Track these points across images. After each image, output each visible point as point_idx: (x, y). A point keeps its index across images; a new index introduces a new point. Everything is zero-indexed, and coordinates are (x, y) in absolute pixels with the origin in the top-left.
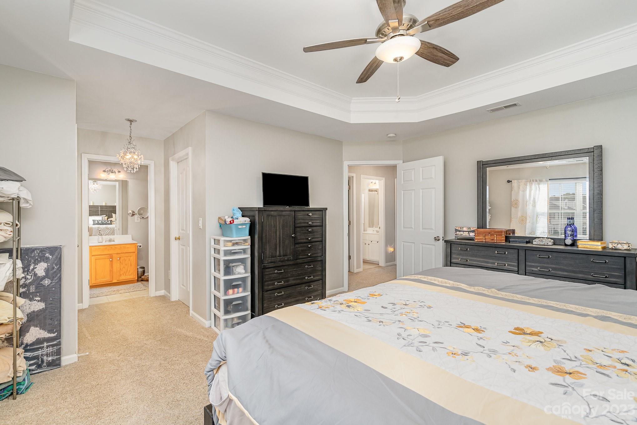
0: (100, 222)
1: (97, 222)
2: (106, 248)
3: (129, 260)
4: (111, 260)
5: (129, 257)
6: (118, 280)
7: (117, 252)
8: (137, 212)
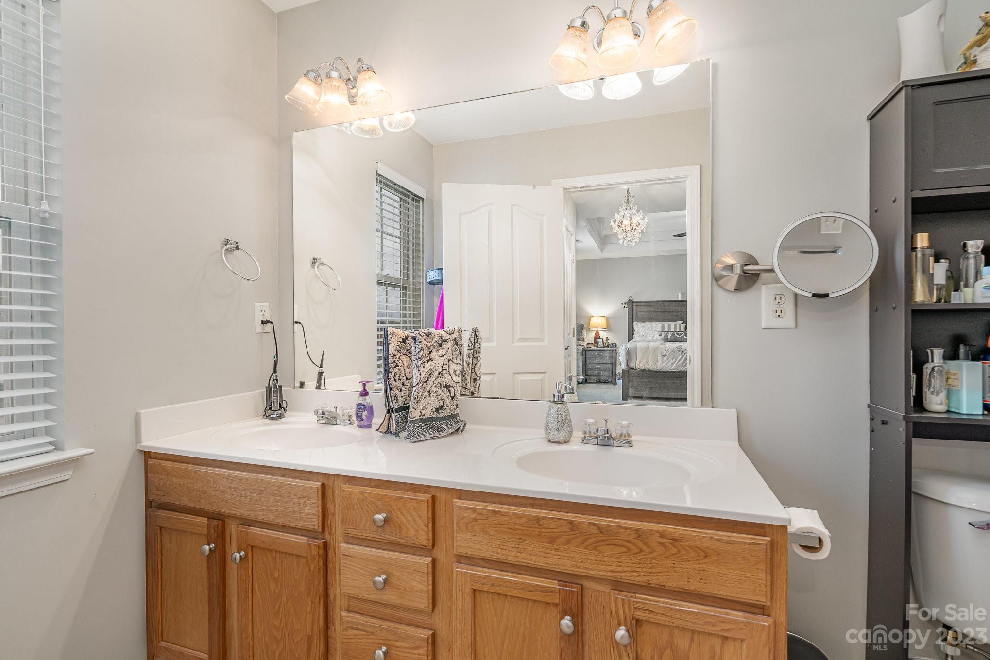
0: (670, 336)
7: (614, 571)
8: (775, 260)
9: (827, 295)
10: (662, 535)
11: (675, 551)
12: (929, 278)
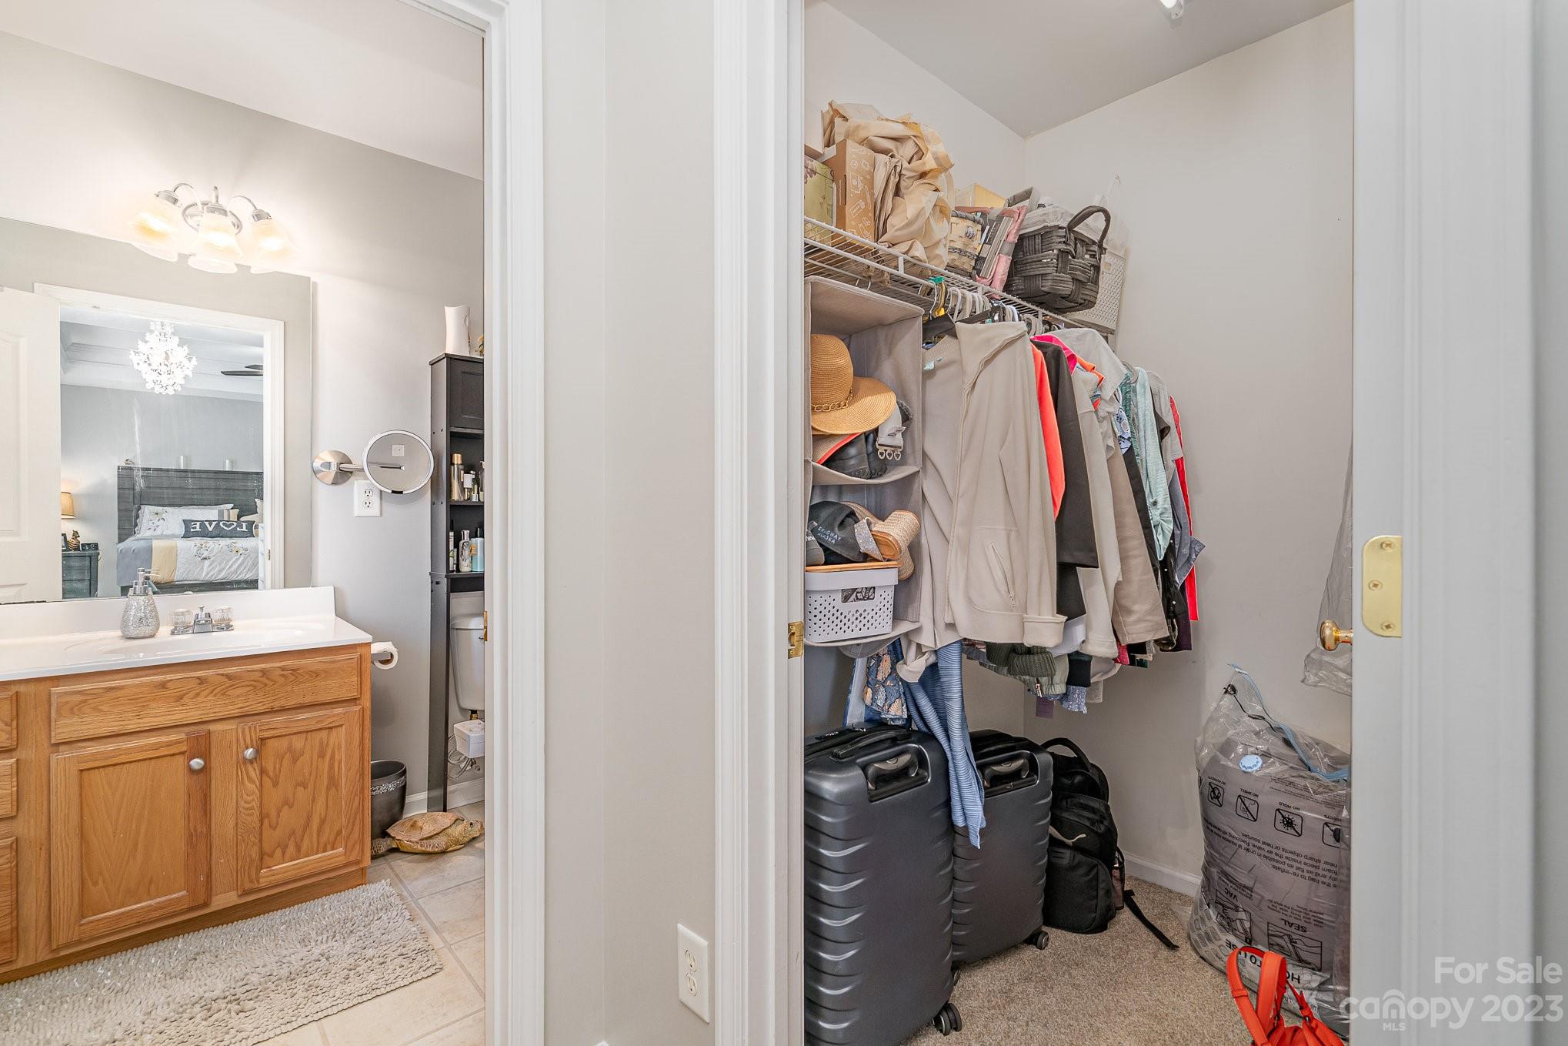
0: (210, 529)
1: (198, 529)
2: (163, 685)
3: (322, 755)
4: (197, 763)
5: (324, 733)
6: (245, 893)
7: (242, 708)
8: (365, 463)
9: (401, 493)
10: (283, 669)
11: (294, 678)
12: (461, 484)
